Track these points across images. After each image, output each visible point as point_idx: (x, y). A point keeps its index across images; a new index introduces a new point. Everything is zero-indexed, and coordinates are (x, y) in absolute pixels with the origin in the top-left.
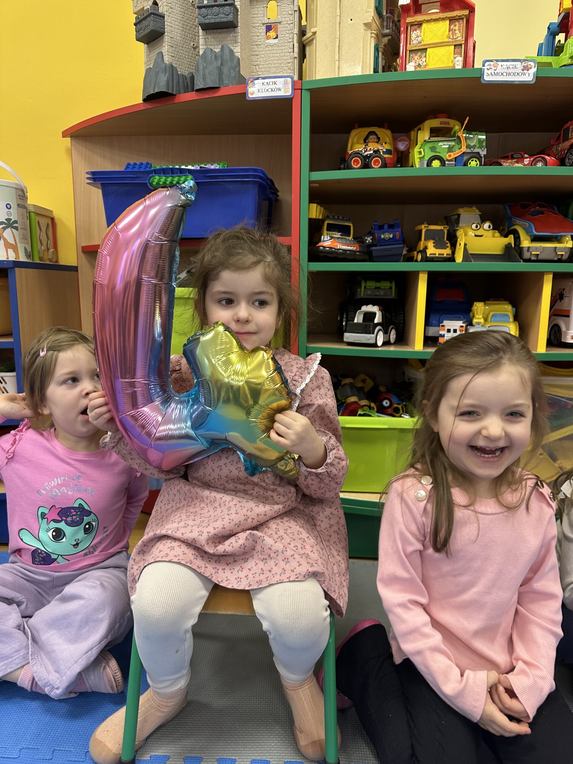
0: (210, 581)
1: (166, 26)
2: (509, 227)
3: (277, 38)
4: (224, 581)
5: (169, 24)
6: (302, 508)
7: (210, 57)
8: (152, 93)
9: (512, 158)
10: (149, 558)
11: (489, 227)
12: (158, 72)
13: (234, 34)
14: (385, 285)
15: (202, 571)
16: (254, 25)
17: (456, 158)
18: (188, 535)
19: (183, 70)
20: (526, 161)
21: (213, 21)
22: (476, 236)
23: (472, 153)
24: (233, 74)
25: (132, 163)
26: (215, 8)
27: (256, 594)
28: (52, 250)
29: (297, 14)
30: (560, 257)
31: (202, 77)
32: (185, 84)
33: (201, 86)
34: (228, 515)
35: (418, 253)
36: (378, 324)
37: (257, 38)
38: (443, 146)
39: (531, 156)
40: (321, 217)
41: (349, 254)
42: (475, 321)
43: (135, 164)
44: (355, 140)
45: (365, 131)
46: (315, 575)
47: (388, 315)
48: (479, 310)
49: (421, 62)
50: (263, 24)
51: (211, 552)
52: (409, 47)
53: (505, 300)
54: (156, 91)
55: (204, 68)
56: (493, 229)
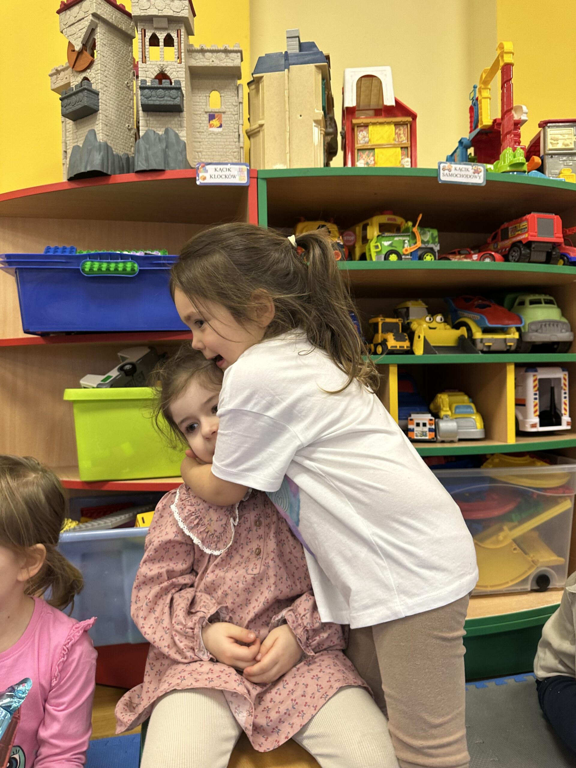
1: (100, 104)
3: (221, 126)
5: (104, 102)
7: (153, 139)
8: (83, 171)
9: (460, 254)
11: (441, 320)
12: (91, 150)
13: (179, 119)
16: (196, 113)
17: (411, 253)
19: (119, 150)
20: (475, 257)
21: (157, 103)
22: (430, 328)
23: (426, 248)
24: (180, 158)
25: (53, 247)
26: (160, 90)
29: (242, 106)
30: (508, 348)
31: (144, 159)
32: (121, 165)
33: (144, 168)
35: (376, 345)
37: (199, 125)
39: (478, 251)
42: (442, 414)
43: (57, 248)
48: (445, 403)
49: (369, 161)
50: (206, 112)
52: (357, 146)
53: (460, 391)
54: (89, 169)
55: (146, 150)
56: (445, 322)
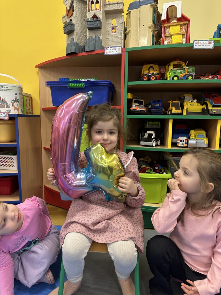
0: (92, 240)
1: (75, 29)
2: (204, 101)
3: (116, 32)
4: (97, 240)
6: (126, 211)
7: (91, 40)
8: (69, 52)
9: (205, 76)
10: (69, 230)
11: (196, 102)
12: (72, 45)
13: (100, 31)
14: (156, 123)
15: (88, 236)
16: (107, 27)
17: (183, 76)
18: (84, 222)
19: (81, 44)
20: (210, 77)
21: (92, 27)
22: (191, 105)
23: (189, 74)
24: (99, 46)
25: (61, 78)
26: (93, 22)
27: (109, 245)
28: (31, 109)
29: (123, 23)
31: (88, 47)
32: (82, 49)
33: (88, 50)
34: (99, 214)
35: (169, 111)
36: (153, 138)
37: (108, 32)
38: (178, 72)
39: (212, 75)
40: (132, 98)
41: (143, 112)
42: (191, 137)
43: (63, 78)
44: (145, 69)
45: (149, 66)
46: (132, 238)
47: (157, 135)
48: (193, 133)
49: (170, 41)
50: (111, 27)
51: (92, 229)
52: (165, 35)
53: (202, 129)
54: (71, 52)
55: (89, 44)
56: (198, 102)
